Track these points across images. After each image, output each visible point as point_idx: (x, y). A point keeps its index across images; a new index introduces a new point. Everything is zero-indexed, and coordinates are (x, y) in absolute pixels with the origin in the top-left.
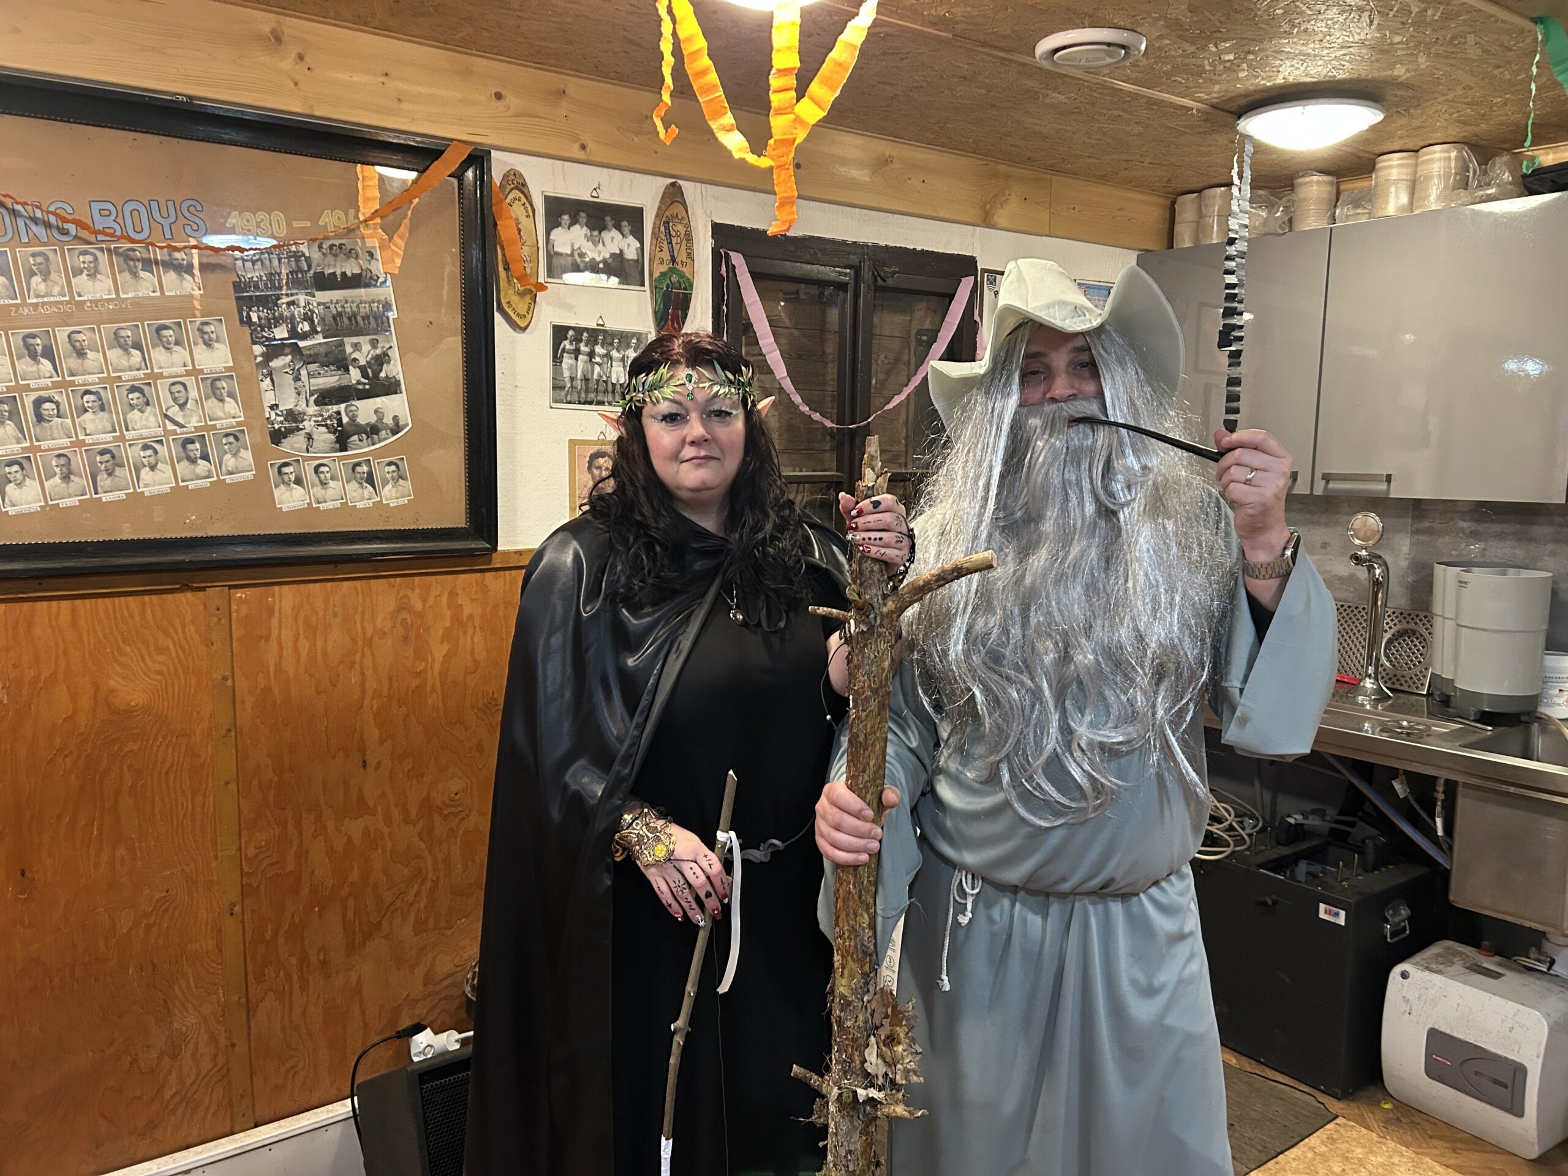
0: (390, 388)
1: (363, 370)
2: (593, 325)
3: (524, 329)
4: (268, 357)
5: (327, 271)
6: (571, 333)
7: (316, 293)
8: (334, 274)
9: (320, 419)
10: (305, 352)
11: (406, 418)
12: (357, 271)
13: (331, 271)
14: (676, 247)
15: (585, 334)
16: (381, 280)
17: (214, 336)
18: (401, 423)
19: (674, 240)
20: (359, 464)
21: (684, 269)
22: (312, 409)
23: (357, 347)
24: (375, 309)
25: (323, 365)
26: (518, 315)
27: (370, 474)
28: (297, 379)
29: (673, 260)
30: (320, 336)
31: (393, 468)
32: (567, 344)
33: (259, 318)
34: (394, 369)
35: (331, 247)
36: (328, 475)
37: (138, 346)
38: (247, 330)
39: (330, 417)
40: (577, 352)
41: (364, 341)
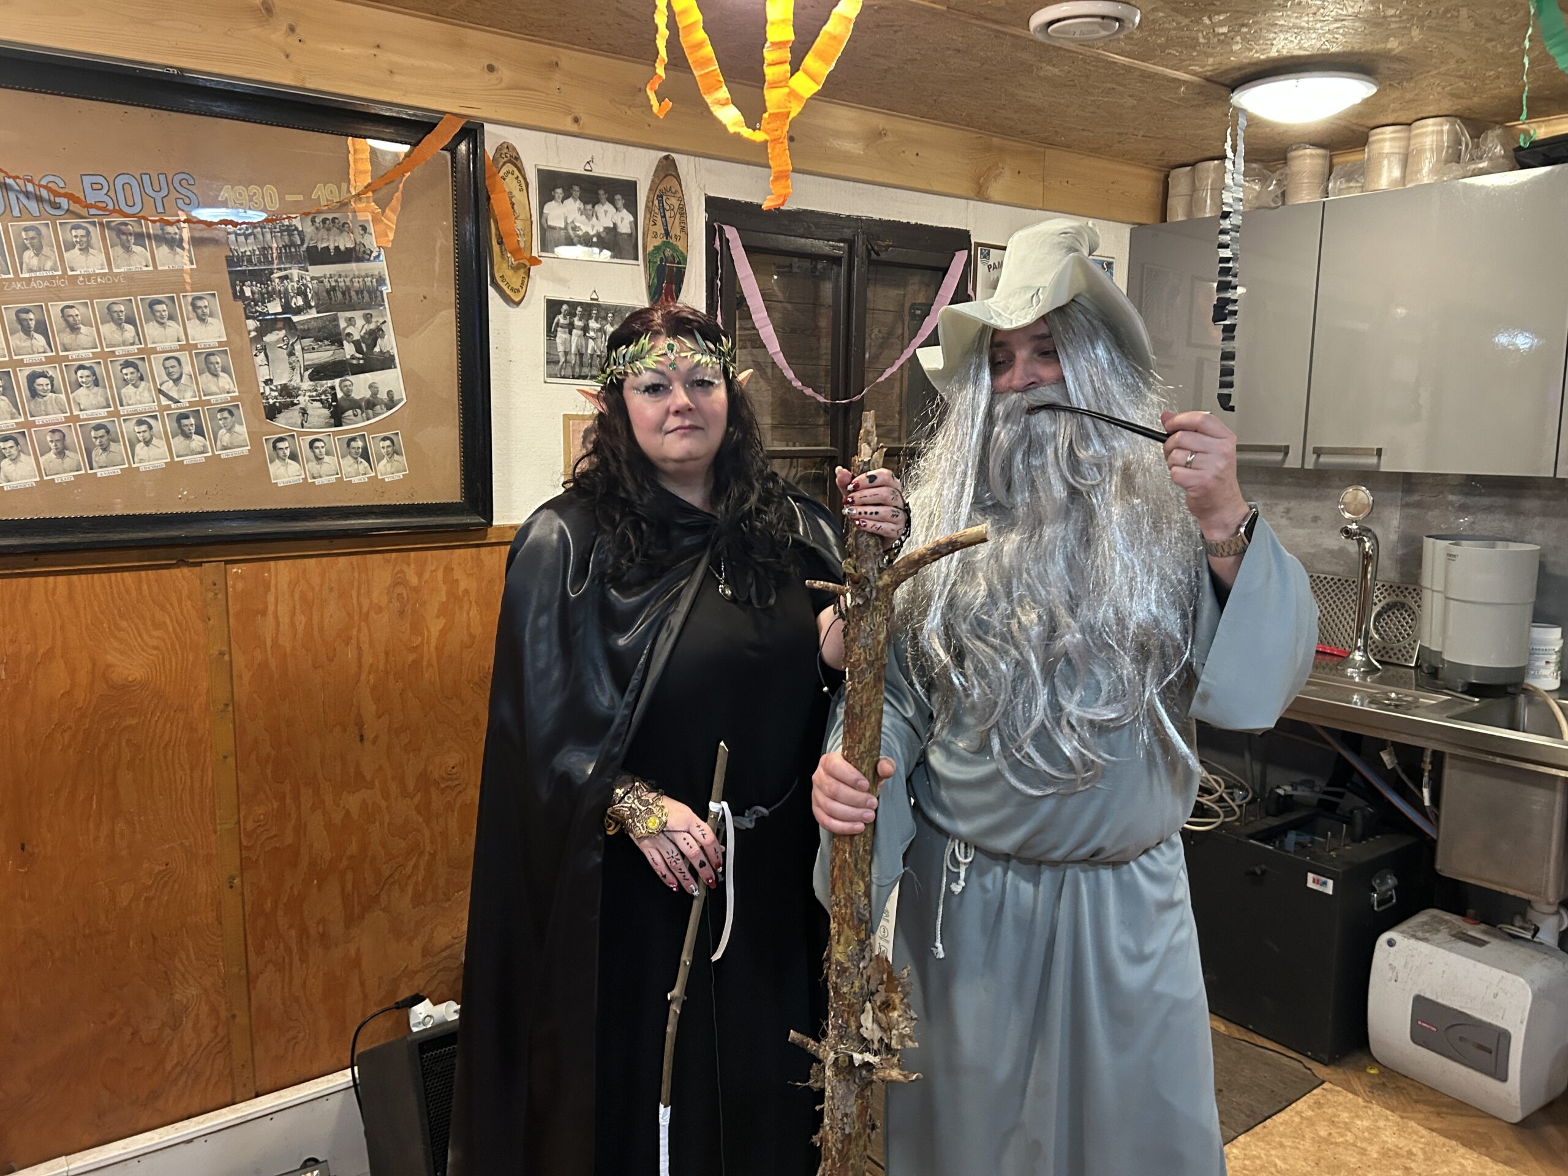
0: (386, 362)
1: (357, 345)
2: (587, 299)
3: (518, 304)
4: (262, 332)
5: (320, 246)
6: (565, 307)
7: (310, 268)
8: (327, 248)
10: (299, 327)
11: (400, 393)
12: (350, 245)
13: (325, 245)
14: (670, 221)
15: (579, 309)
16: (375, 254)
17: (207, 311)
18: (396, 398)
19: (668, 214)
20: (354, 439)
21: (678, 243)
23: (351, 321)
24: (369, 284)
25: (317, 339)
26: (512, 289)
27: (365, 449)
29: (667, 233)
30: (314, 310)
31: (388, 443)
32: (560, 319)
33: (253, 293)
34: (388, 343)
35: (324, 221)
36: (323, 450)
37: (131, 321)
38: (240, 304)
39: (324, 392)
40: (571, 327)
41: (358, 315)
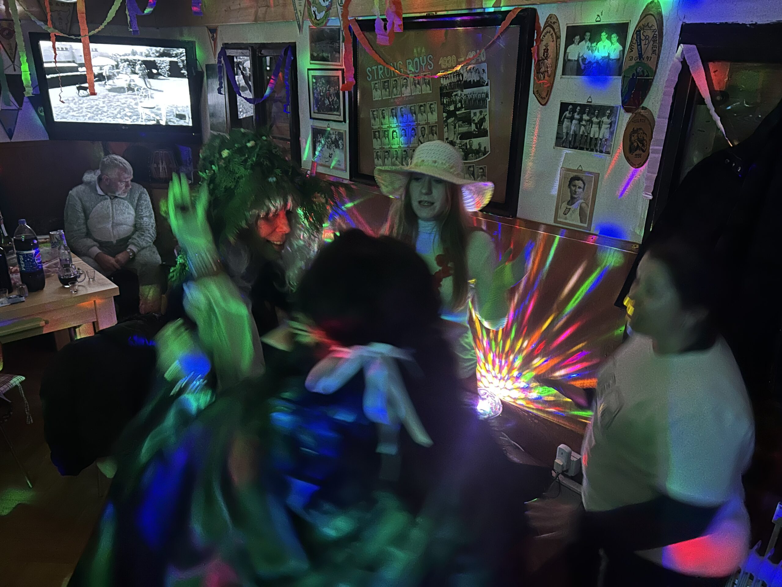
0: (484, 133)
1: (476, 124)
2: (584, 102)
3: (545, 105)
4: (447, 118)
5: (468, 80)
6: (570, 107)
8: (470, 81)
9: (460, 145)
10: (459, 116)
11: (488, 149)
12: (478, 79)
14: (644, 47)
15: (578, 108)
16: (486, 83)
17: (433, 109)
19: (643, 43)
20: (470, 167)
21: (648, 62)
22: (458, 141)
23: (475, 114)
25: (463, 122)
26: (541, 98)
28: (455, 128)
29: (640, 56)
31: (482, 170)
32: (567, 113)
33: (446, 102)
35: (470, 69)
37: (415, 113)
38: (442, 107)
39: (464, 145)
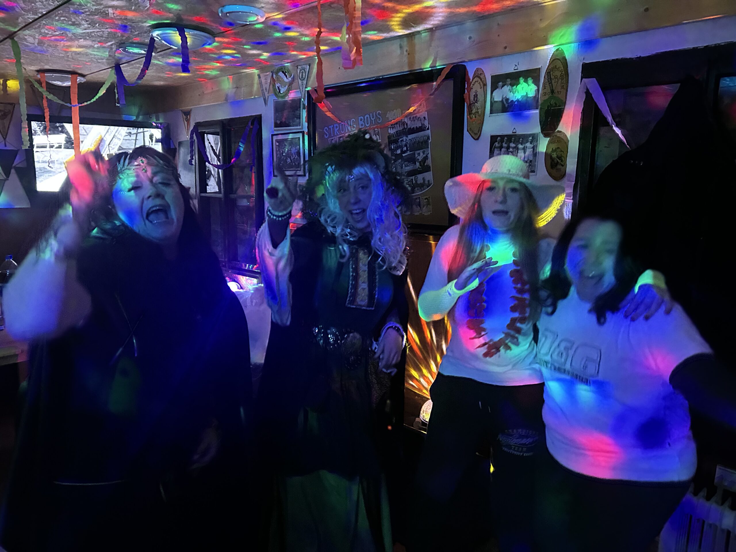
1: (420, 162)
3: (478, 139)
5: (412, 127)
6: (499, 138)
7: (409, 136)
8: (414, 128)
9: (407, 182)
10: (405, 158)
12: (420, 125)
14: (554, 85)
15: (506, 138)
16: (427, 127)
19: (553, 81)
20: (417, 199)
23: (419, 154)
24: (425, 139)
25: (409, 162)
26: (474, 133)
27: (420, 202)
30: (409, 151)
31: (426, 200)
32: (497, 144)
33: (394, 147)
34: (429, 162)
35: (413, 118)
38: (390, 152)
40: (501, 147)
